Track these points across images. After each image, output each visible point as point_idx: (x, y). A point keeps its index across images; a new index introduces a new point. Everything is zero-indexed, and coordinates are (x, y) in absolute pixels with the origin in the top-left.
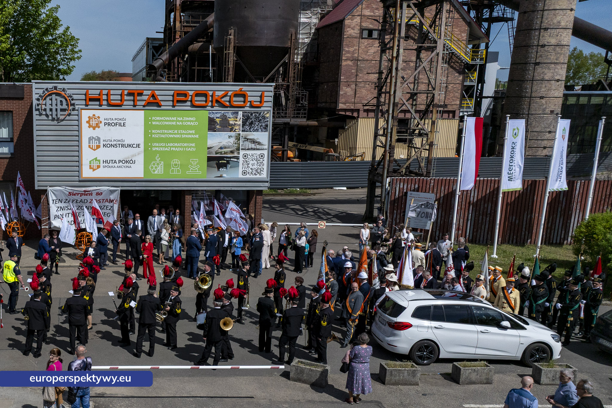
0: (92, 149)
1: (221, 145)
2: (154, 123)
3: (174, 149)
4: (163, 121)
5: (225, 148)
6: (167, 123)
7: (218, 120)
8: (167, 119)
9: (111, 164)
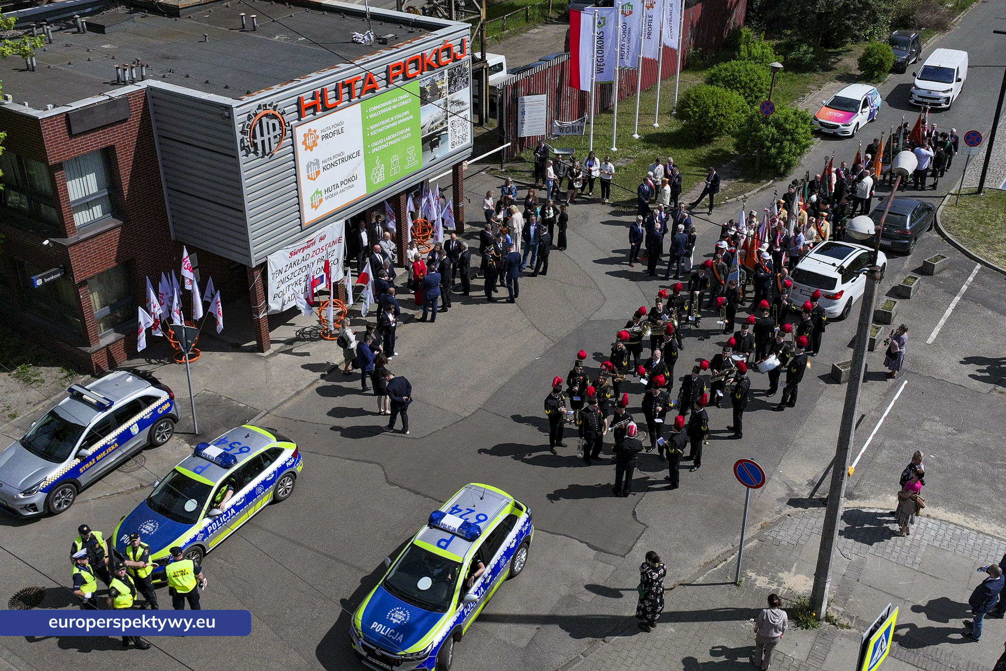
0: (311, 179)
1: (432, 119)
2: (371, 116)
3: (392, 142)
4: (379, 110)
5: (436, 121)
6: (383, 111)
7: (428, 88)
8: (383, 105)
9: (333, 192)
